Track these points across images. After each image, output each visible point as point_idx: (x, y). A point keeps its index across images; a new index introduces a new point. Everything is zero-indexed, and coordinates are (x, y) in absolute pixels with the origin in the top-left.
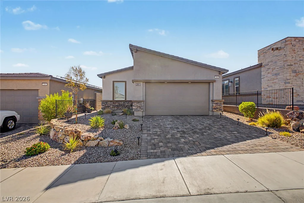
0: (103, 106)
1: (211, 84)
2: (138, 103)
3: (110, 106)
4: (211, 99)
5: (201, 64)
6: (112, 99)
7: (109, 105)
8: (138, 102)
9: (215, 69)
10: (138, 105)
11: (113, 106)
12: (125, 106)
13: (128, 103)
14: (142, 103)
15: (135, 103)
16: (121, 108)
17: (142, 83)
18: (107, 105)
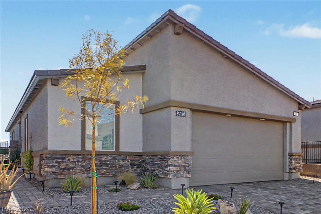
0: (53, 166)
1: (288, 124)
2: (181, 159)
3: (72, 168)
4: (288, 151)
5: (283, 87)
6: (78, 148)
7: (71, 165)
8: (180, 155)
9: (298, 99)
10: (181, 162)
11: (82, 166)
12: (116, 166)
13: (123, 160)
14: (190, 157)
15: (175, 159)
16: (104, 174)
17: (188, 112)
18: (63, 166)
